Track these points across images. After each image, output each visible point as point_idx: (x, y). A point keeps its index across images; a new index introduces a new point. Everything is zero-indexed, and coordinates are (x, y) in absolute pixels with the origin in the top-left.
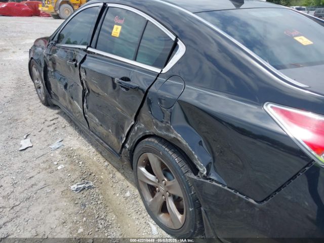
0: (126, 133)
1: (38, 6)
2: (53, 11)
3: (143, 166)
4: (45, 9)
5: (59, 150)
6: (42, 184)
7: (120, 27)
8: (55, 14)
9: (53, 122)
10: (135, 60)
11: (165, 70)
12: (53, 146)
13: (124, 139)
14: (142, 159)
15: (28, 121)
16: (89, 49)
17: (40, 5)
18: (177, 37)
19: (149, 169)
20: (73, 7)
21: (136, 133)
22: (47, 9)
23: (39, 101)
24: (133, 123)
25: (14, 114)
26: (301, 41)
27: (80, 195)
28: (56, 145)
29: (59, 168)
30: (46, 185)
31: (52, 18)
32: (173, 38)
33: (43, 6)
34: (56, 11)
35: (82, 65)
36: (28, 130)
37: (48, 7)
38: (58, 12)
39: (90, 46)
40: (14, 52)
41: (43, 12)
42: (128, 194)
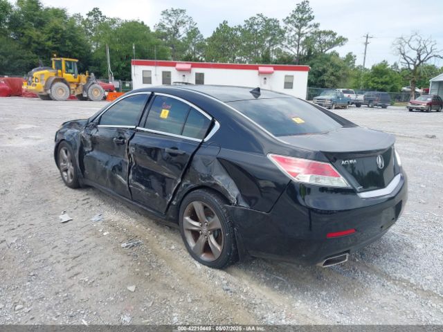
0: (173, 191)
1: (22, 84)
2: (42, 90)
3: (187, 216)
4: (31, 88)
5: (100, 222)
6: (93, 244)
7: (168, 111)
8: (44, 94)
9: (86, 201)
10: (181, 135)
11: (206, 140)
12: (93, 219)
13: (171, 198)
14: (188, 209)
15: (59, 201)
16: (138, 128)
17: (25, 83)
18: (213, 118)
19: (195, 218)
20: (69, 87)
21: (183, 190)
22: (34, 88)
23: (64, 184)
24: (179, 182)
25: (42, 196)
26: (296, 121)
27: (130, 250)
28: (96, 218)
29: (105, 234)
30: (97, 245)
31: (39, 99)
32: (210, 118)
33: (29, 84)
34: (46, 90)
35: (131, 142)
36: (63, 208)
37: (36, 85)
38: (49, 92)
39: (138, 126)
40: (9, 138)
41: (26, 91)
42: (173, 247)
